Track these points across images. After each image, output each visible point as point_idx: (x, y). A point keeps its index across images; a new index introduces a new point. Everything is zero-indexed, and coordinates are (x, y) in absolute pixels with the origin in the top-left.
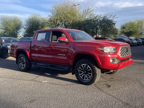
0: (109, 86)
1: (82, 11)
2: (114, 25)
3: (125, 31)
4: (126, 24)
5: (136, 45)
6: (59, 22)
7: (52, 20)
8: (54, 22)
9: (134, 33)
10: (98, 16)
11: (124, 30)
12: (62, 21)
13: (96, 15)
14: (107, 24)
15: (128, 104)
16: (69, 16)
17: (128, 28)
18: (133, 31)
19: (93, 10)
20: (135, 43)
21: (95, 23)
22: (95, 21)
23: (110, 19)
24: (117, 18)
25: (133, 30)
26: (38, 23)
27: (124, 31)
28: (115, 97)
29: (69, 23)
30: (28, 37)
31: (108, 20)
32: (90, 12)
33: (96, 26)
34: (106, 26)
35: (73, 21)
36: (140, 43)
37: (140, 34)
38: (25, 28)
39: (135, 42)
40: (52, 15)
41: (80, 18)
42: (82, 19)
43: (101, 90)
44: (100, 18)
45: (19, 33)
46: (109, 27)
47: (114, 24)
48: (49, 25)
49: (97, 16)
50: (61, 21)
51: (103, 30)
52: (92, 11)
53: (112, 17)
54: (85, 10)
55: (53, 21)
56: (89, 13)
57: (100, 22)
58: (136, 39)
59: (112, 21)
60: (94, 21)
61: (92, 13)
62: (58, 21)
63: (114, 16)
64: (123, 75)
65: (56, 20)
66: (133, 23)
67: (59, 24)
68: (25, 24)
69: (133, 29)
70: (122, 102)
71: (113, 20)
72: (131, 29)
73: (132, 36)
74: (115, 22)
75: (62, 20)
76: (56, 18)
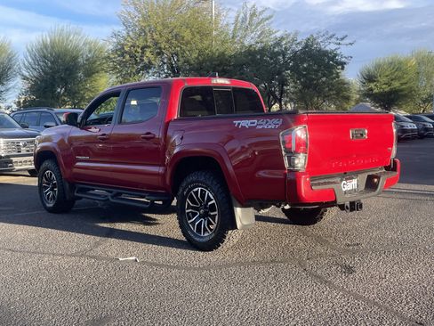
0: (350, 270)
1: (232, 21)
2: (343, 68)
3: (376, 91)
4: (378, 66)
5: (414, 138)
6: (152, 57)
7: (127, 49)
8: (133, 56)
9: (405, 96)
10: (288, 35)
11: (372, 85)
12: (160, 53)
13: (278, 35)
14: (319, 66)
15: (421, 324)
16: (187, 35)
17: (385, 79)
18: (401, 91)
19: (270, 17)
20: (412, 130)
21: (277, 62)
22: (278, 54)
23: (327, 48)
24: (351, 44)
25: (404, 87)
26: (75, 59)
27: (371, 90)
28: (376, 304)
29: (187, 61)
30: (46, 110)
31: (320, 51)
32: (259, 23)
33: (279, 73)
34: (316, 71)
35: (201, 52)
36: (427, 129)
37: (424, 102)
38: (27, 79)
39: (411, 126)
40: (124, 33)
41: (223, 42)
42: (233, 49)
43: (326, 282)
44: (294, 46)
45: (3, 96)
46: (324, 75)
47: (343, 64)
48: (115, 68)
49: (282, 38)
50: (158, 54)
51: (305, 86)
52: (267, 19)
53: (333, 40)
54: (242, 15)
55: (129, 53)
56: (257, 26)
57: (295, 56)
58: (414, 118)
59: (336, 55)
60: (274, 55)
61: (266, 26)
62: (148, 54)
63: (342, 39)
64: (390, 234)
65: (139, 50)
66: (400, 63)
67: (150, 62)
68: (26, 63)
69: (402, 84)
70: (402, 318)
71: (338, 52)
72: (396, 84)
73: (400, 107)
74: (343, 60)
75: (160, 48)
76: (141, 43)
